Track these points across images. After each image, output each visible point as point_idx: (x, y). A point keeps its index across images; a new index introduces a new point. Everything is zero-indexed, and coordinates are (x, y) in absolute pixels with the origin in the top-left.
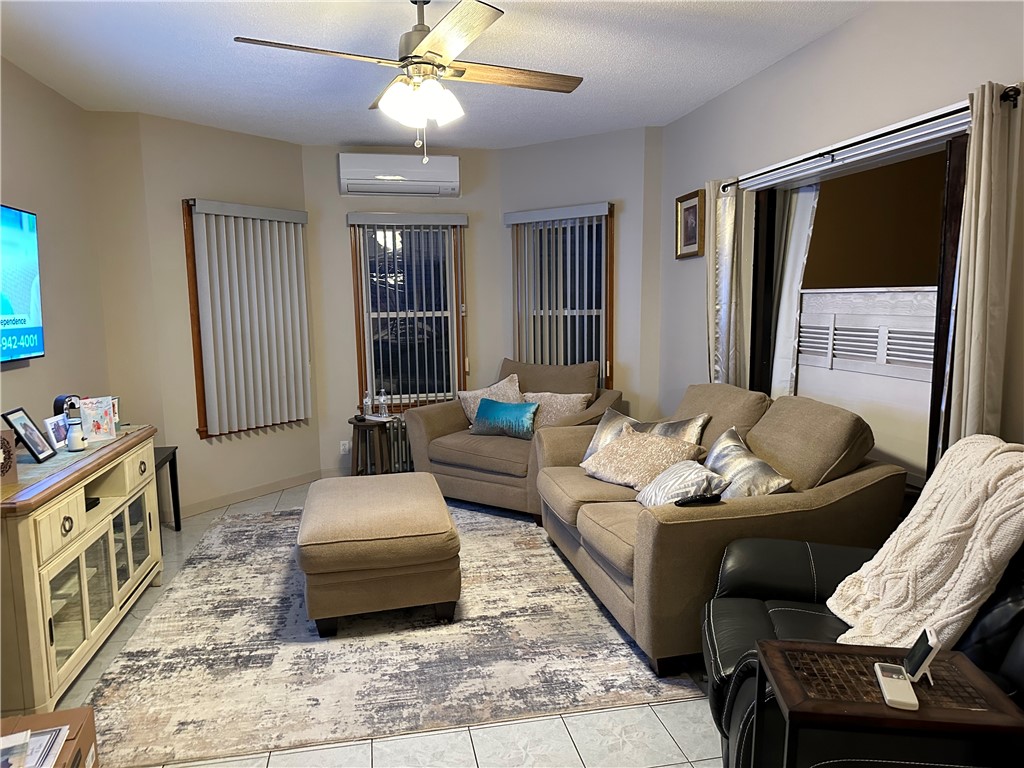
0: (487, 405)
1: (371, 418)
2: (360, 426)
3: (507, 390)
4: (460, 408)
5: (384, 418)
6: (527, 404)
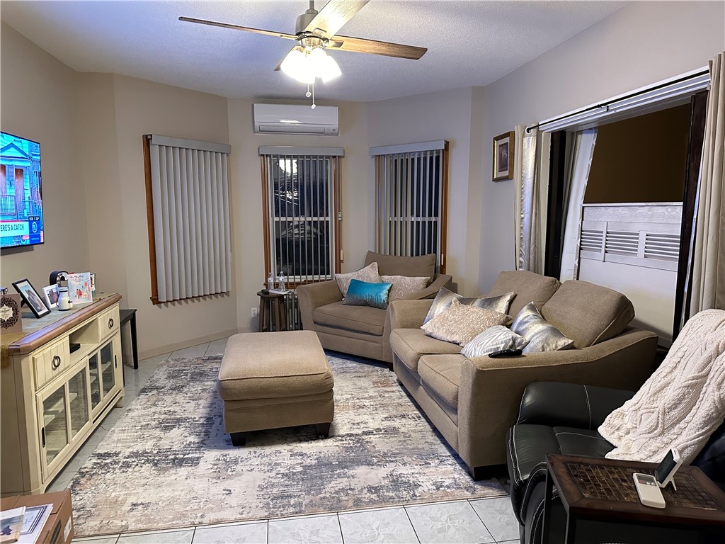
0: (355, 284)
1: (273, 291)
2: (265, 297)
3: (370, 274)
4: (336, 286)
5: (283, 292)
6: (384, 284)
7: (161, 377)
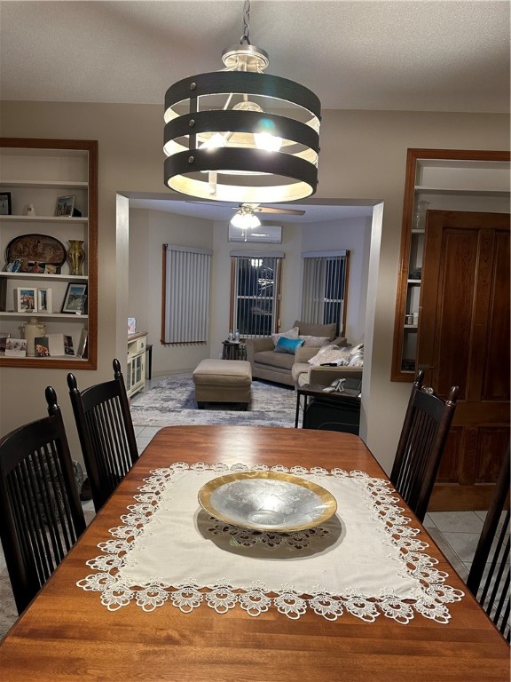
0: (282, 340)
1: (231, 341)
2: (226, 344)
3: (292, 334)
4: (271, 341)
5: (237, 342)
6: (300, 340)
7: (164, 384)
